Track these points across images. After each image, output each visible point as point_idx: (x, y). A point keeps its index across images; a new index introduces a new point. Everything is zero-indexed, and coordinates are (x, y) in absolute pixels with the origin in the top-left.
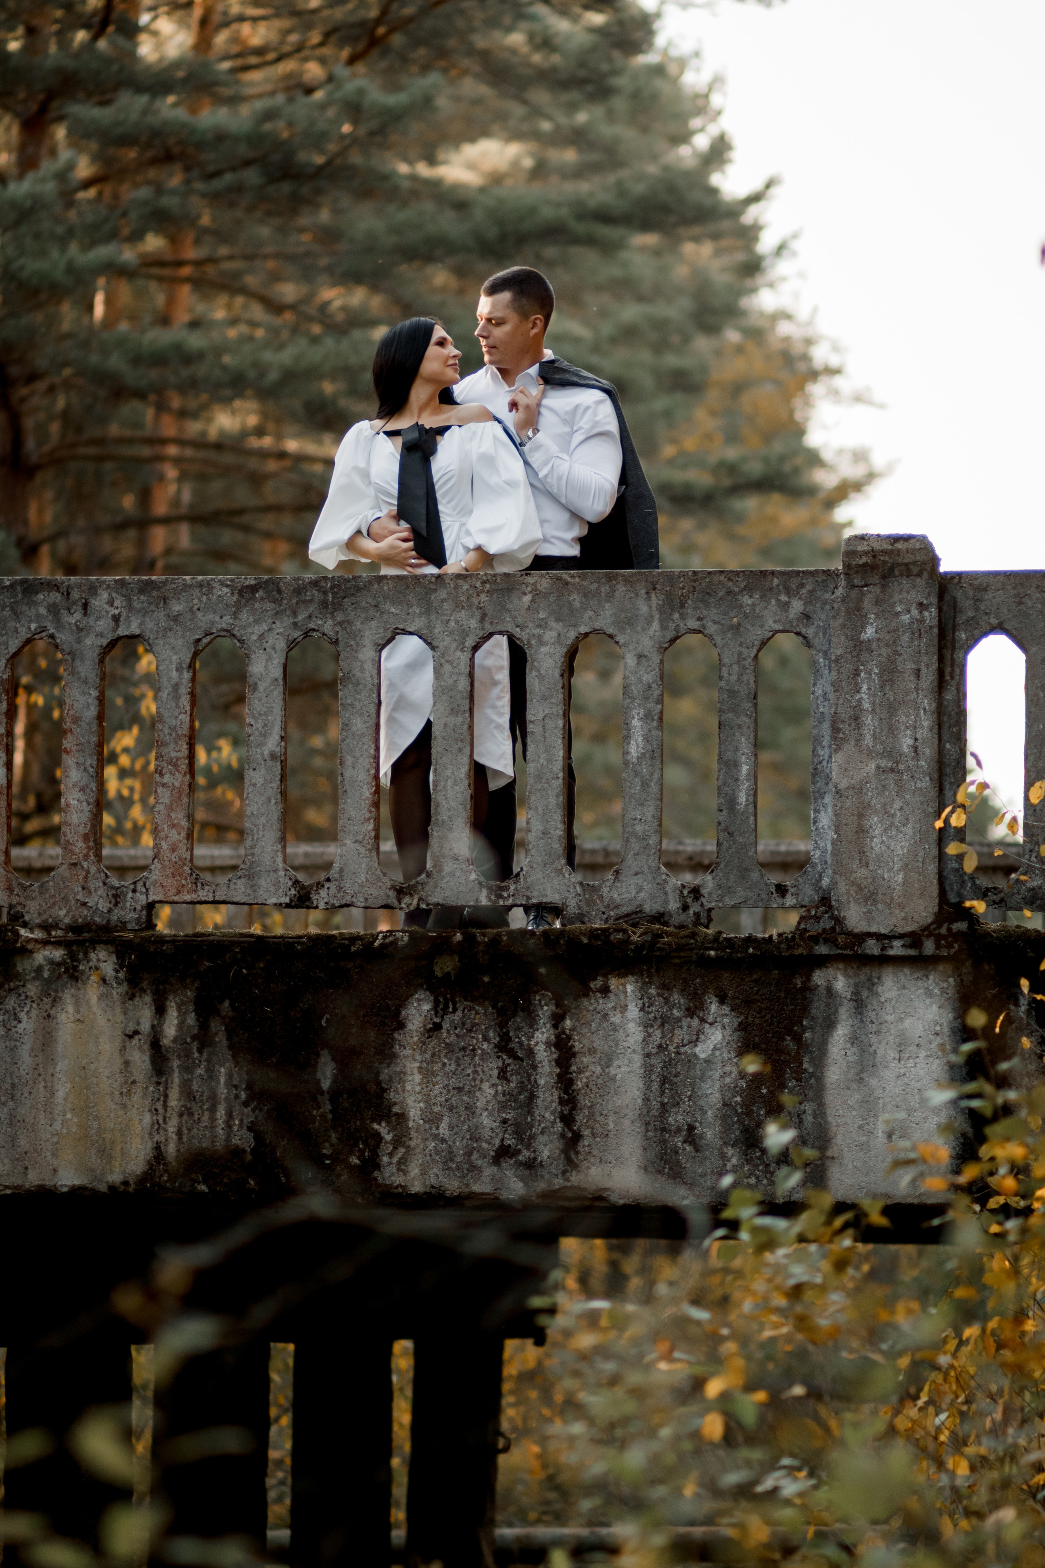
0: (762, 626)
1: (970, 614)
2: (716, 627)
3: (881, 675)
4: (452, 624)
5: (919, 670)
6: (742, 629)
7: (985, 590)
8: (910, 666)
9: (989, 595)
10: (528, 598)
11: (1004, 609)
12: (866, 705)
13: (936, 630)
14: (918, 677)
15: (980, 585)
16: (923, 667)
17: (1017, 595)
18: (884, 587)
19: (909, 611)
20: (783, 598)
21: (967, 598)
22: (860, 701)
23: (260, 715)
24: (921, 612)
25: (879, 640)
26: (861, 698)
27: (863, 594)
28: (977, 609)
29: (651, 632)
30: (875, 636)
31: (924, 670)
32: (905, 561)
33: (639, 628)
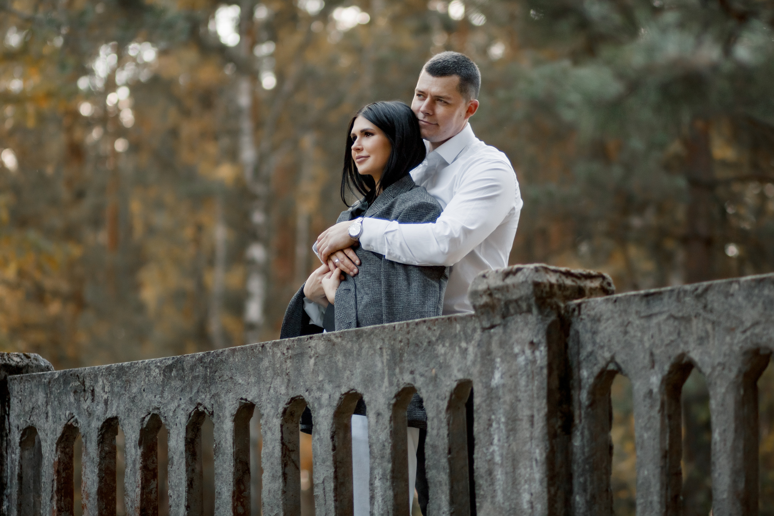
0: (450, 376)
1: (589, 348)
2: (422, 379)
3: (506, 424)
4: (272, 391)
5: (532, 416)
6: (438, 380)
7: (599, 320)
8: (527, 412)
9: (602, 327)
10: (312, 361)
11: (614, 341)
12: (498, 459)
13: (545, 371)
14: (532, 425)
15: (596, 315)
16: (535, 413)
17: (622, 324)
18: (505, 326)
19: (523, 352)
20: (464, 345)
21: (587, 331)
22: (492, 453)
23: (176, 486)
24: (533, 352)
25: (504, 385)
26: (494, 451)
27: (491, 337)
28: (594, 343)
29: (383, 389)
30: (502, 381)
31: (536, 417)
32: (514, 297)
33: (377, 385)
